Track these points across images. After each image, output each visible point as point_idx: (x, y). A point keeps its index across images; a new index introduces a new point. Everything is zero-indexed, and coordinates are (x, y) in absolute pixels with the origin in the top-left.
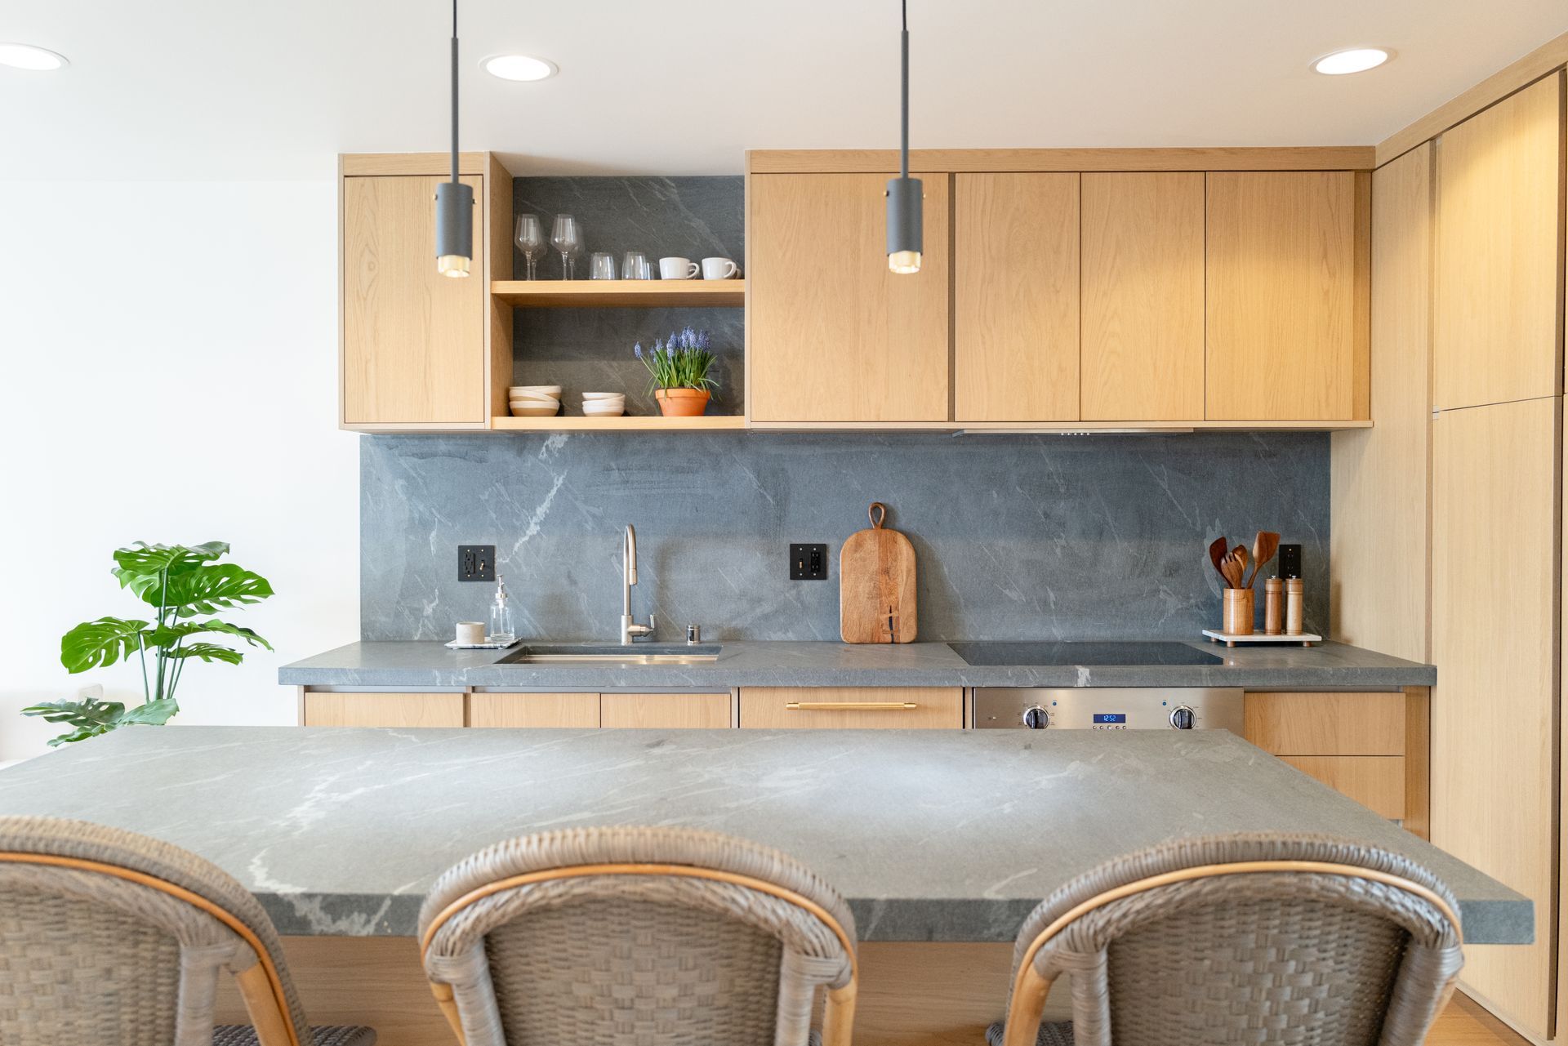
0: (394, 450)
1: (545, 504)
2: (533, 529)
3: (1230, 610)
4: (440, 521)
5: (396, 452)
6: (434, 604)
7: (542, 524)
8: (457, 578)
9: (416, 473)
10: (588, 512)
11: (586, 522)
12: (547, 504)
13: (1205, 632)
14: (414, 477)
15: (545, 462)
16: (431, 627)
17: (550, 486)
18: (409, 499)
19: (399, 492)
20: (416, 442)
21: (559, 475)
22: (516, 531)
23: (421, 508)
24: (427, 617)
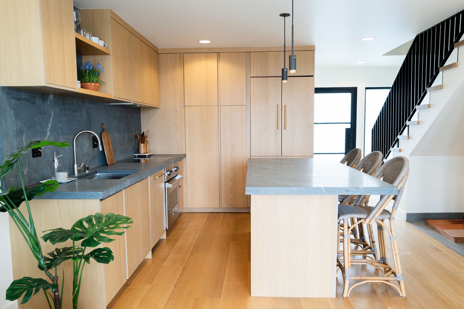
0: (9, 95)
1: (50, 123)
2: (48, 134)
3: (141, 149)
4: (25, 131)
5: (10, 96)
6: (27, 169)
7: (50, 131)
8: (32, 156)
9: (17, 107)
10: (59, 126)
11: (59, 130)
12: (51, 123)
13: (135, 155)
14: (16, 109)
15: (49, 105)
16: (27, 180)
17: (51, 115)
18: (16, 120)
19: (12, 117)
20: (16, 92)
21: (53, 111)
22: (44, 134)
23: (20, 124)
24: (25, 176)
